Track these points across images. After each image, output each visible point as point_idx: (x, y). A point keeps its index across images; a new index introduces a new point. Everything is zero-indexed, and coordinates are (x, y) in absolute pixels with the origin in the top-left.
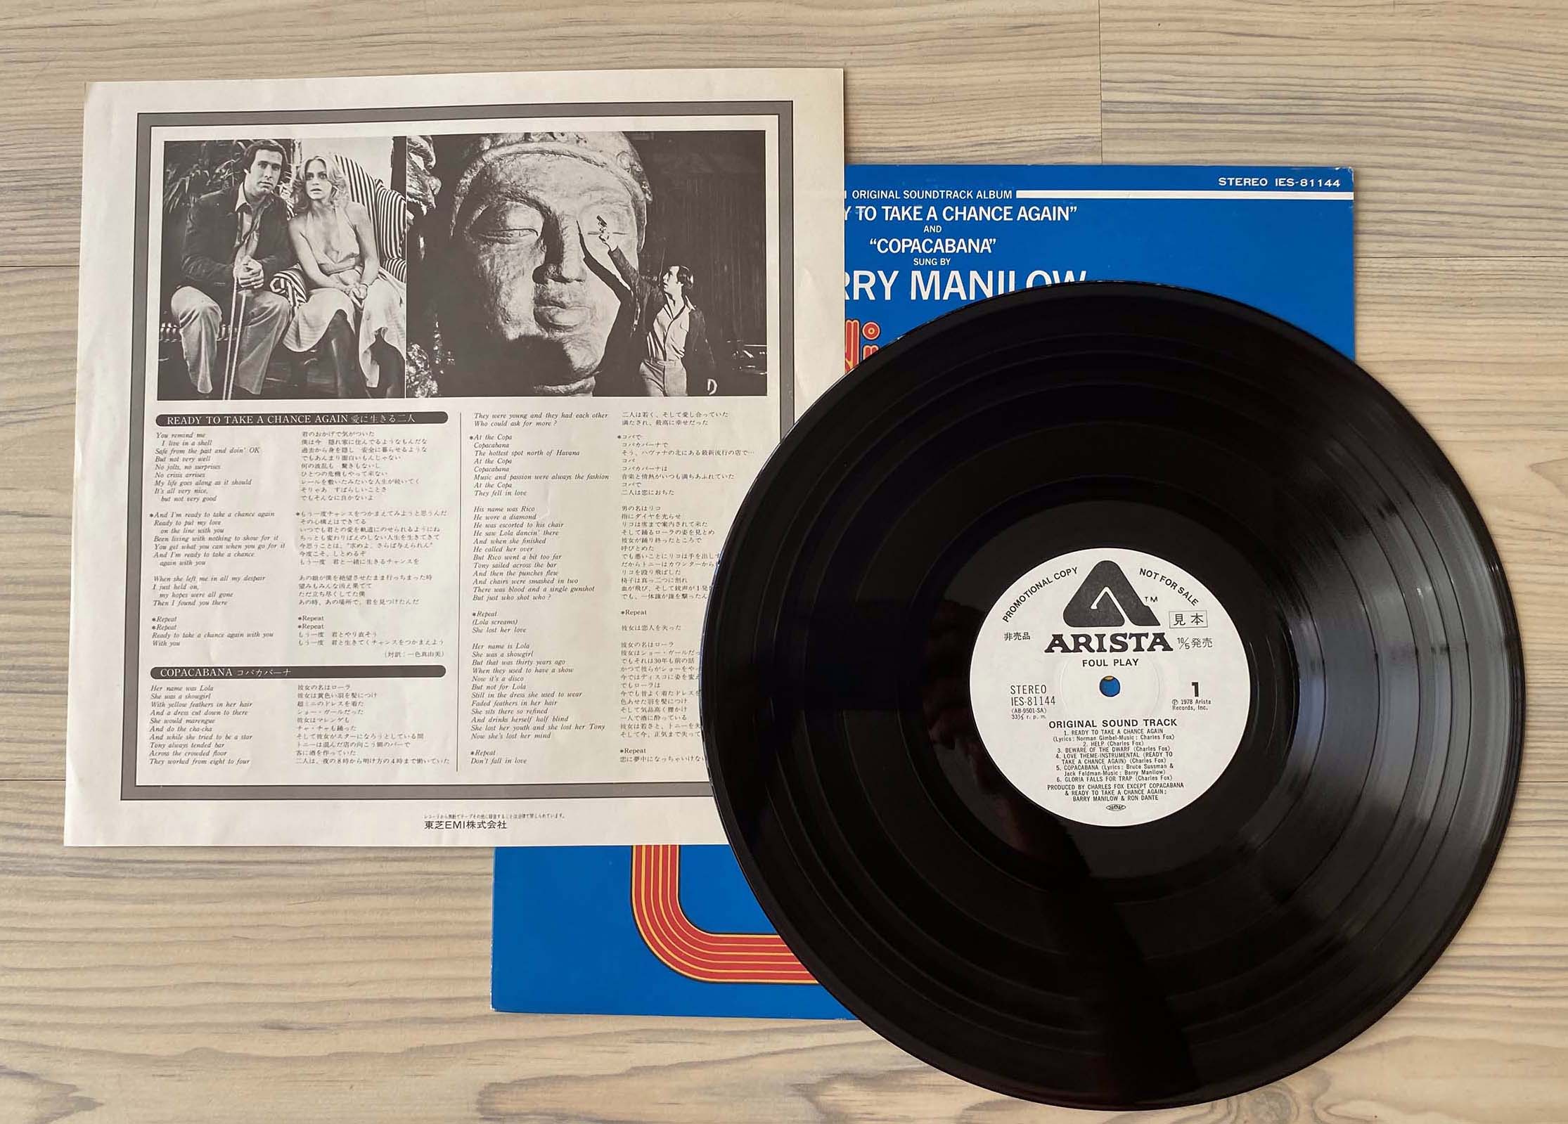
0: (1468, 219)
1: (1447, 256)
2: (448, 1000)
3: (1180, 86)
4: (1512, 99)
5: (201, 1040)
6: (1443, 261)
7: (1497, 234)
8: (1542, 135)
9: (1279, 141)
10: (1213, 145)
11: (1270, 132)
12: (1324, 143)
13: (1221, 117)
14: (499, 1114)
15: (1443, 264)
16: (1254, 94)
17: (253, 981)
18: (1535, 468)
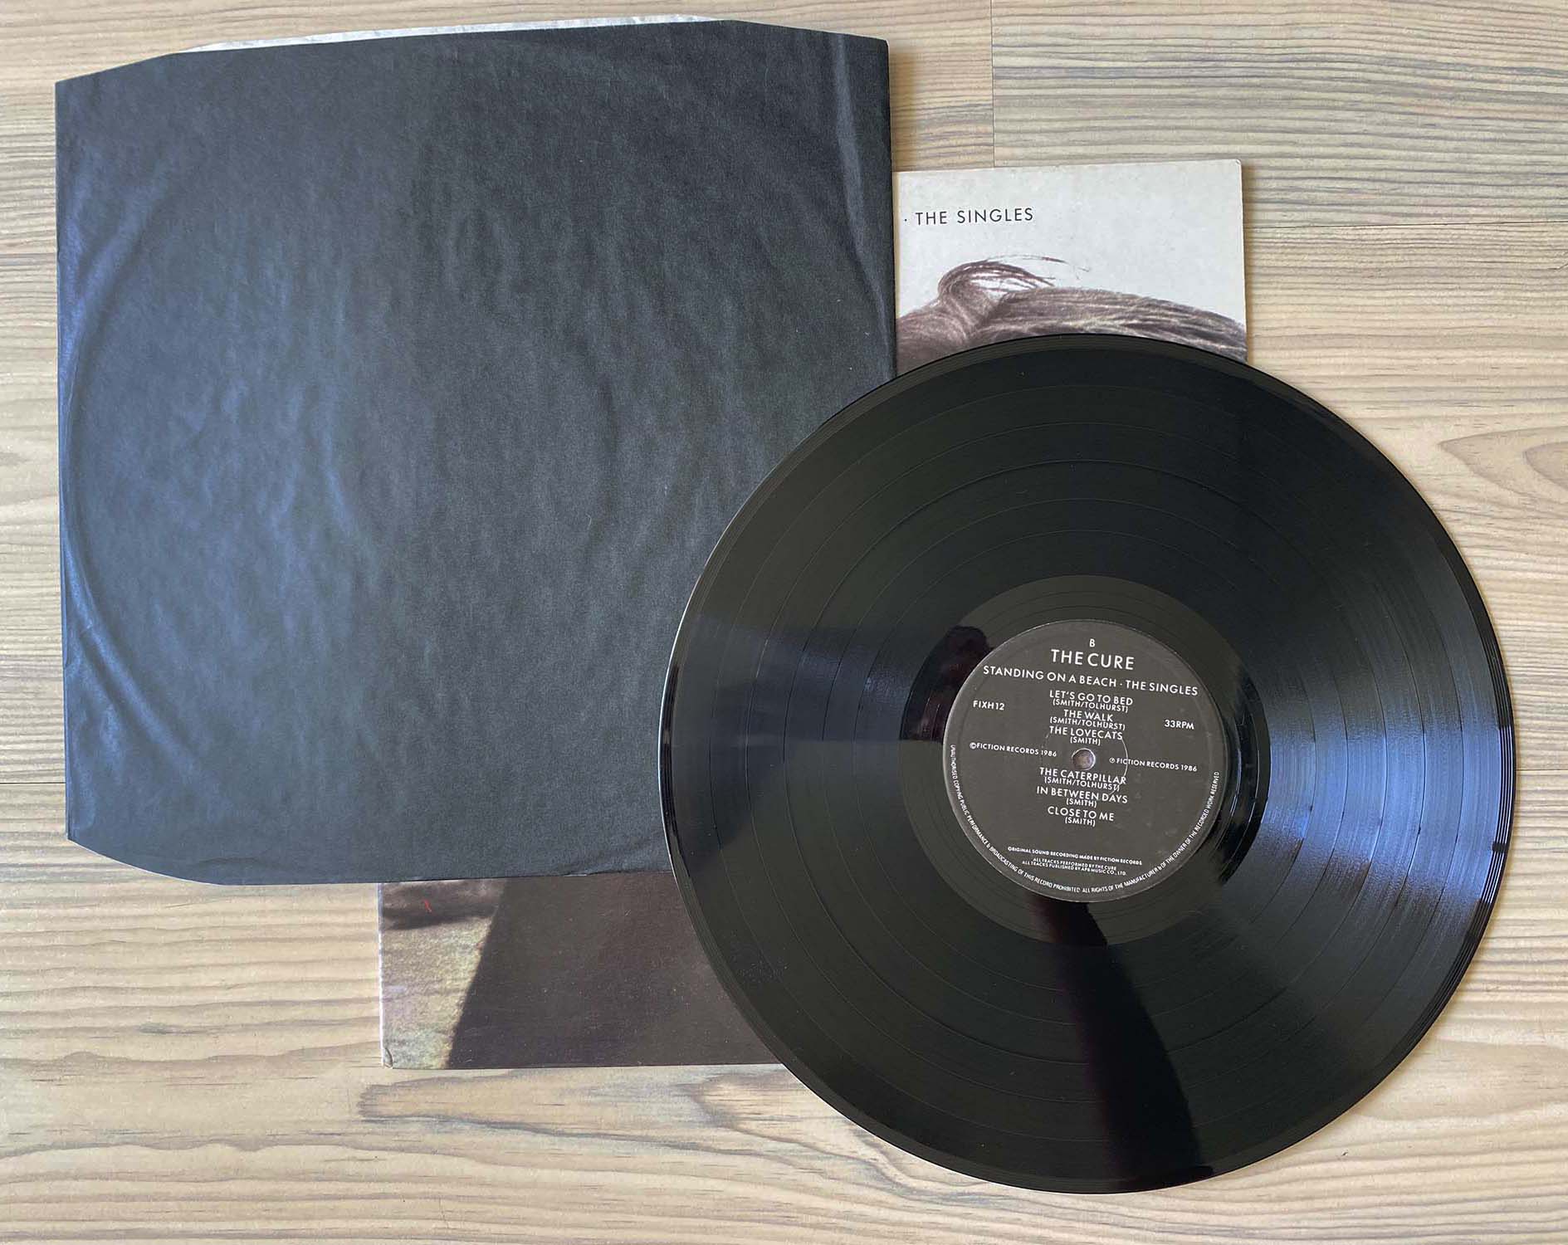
0: (1377, 185)
1: (1353, 225)
2: (328, 1002)
3: (1074, 50)
4: (1424, 57)
5: (79, 1045)
6: (1350, 230)
7: (1407, 200)
8: (1455, 95)
9: (1180, 106)
10: (1111, 112)
11: (1169, 96)
12: (1226, 107)
13: (1118, 82)
14: (382, 1117)
15: (1350, 233)
16: (1152, 56)
17: (133, 985)
18: (1446, 446)
